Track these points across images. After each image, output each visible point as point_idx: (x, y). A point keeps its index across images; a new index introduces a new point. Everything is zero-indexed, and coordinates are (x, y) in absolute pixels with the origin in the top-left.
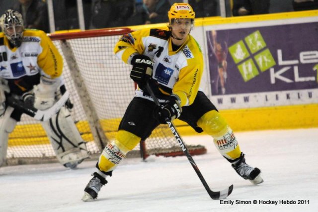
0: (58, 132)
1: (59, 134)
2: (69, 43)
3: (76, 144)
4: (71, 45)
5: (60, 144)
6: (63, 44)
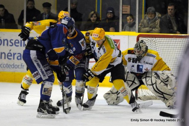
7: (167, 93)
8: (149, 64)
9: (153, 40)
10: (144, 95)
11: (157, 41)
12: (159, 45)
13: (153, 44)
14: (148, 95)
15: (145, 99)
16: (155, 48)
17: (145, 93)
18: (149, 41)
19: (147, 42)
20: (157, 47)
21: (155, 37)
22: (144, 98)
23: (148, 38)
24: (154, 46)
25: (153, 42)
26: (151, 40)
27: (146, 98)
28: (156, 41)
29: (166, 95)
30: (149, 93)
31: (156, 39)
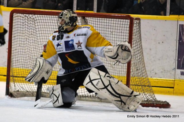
0: (117, 95)
1: (118, 96)
2: (87, 20)
3: (129, 95)
4: (88, 21)
5: (121, 101)
6: (83, 20)
7: (125, 94)
8: (82, 35)
9: (32, 18)
10: (17, 90)
11: (37, 18)
12: (39, 24)
13: (32, 22)
14: (22, 90)
15: (19, 96)
16: (34, 28)
17: (18, 88)
18: (27, 18)
19: (23, 19)
20: (37, 27)
21: (35, 14)
22: (17, 94)
23: (25, 15)
24: (32, 25)
25: (31, 20)
26: (29, 17)
27: (19, 94)
28: (35, 19)
29: (123, 97)
30: (24, 87)
31: (36, 16)
